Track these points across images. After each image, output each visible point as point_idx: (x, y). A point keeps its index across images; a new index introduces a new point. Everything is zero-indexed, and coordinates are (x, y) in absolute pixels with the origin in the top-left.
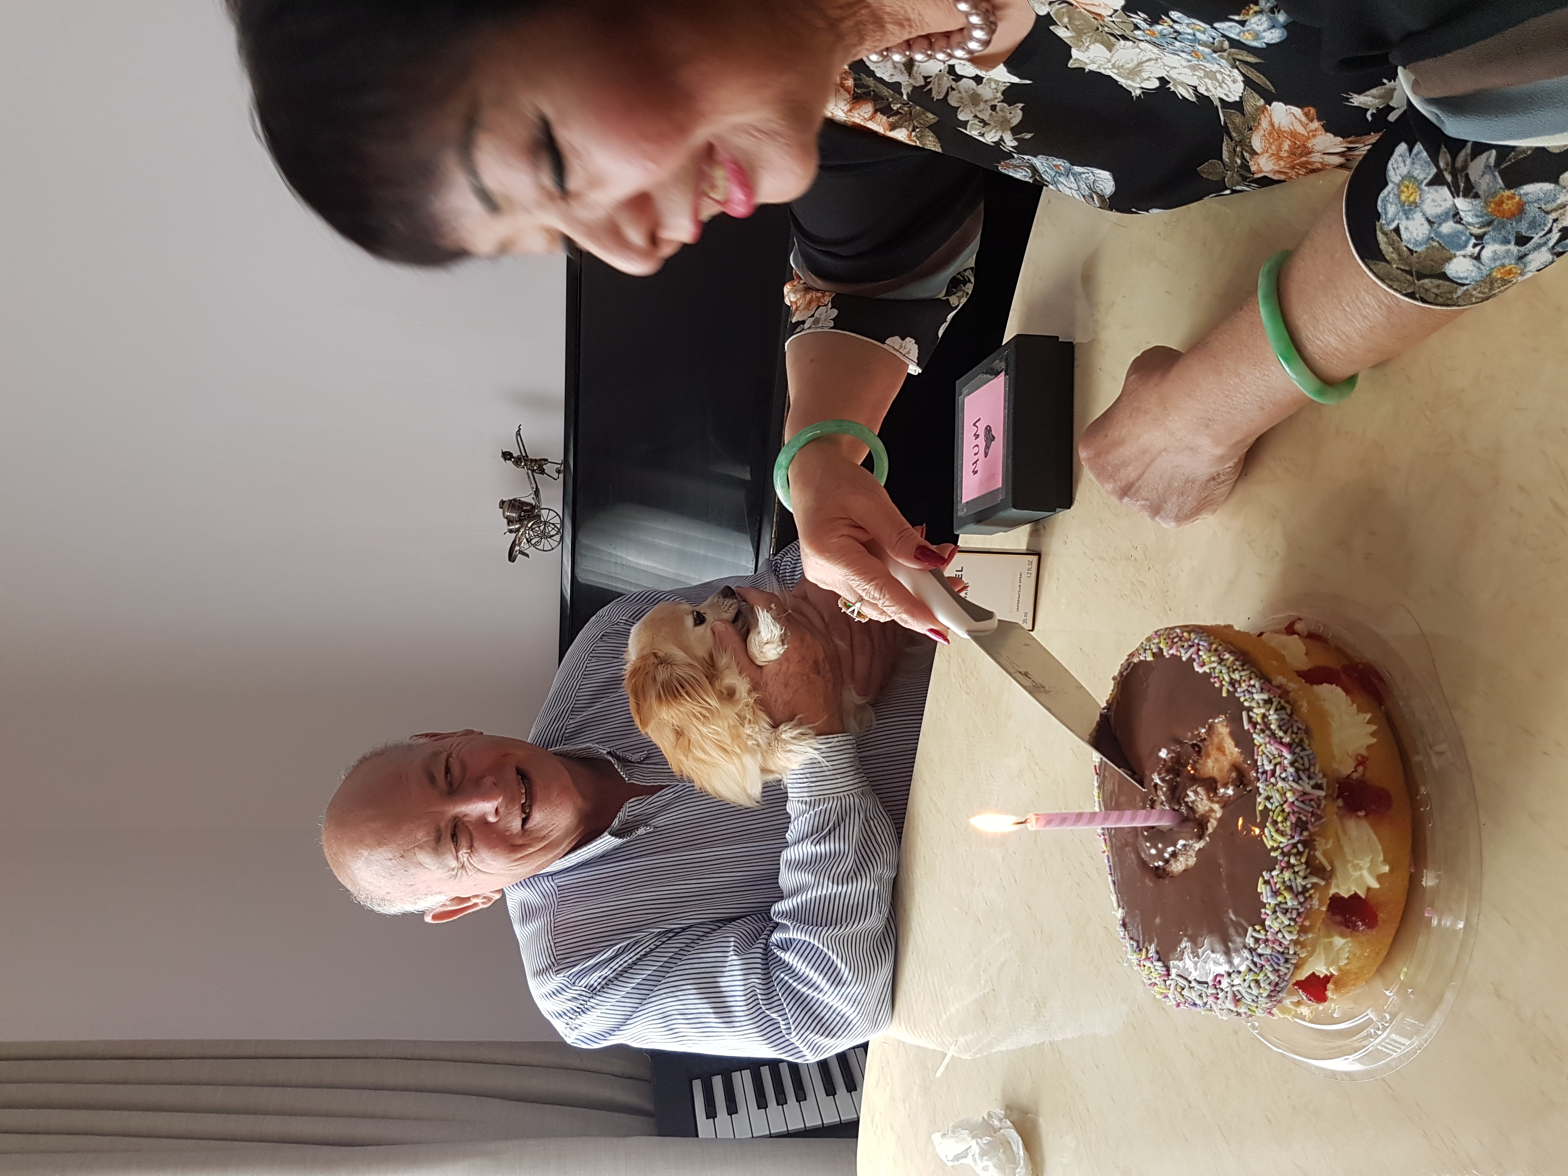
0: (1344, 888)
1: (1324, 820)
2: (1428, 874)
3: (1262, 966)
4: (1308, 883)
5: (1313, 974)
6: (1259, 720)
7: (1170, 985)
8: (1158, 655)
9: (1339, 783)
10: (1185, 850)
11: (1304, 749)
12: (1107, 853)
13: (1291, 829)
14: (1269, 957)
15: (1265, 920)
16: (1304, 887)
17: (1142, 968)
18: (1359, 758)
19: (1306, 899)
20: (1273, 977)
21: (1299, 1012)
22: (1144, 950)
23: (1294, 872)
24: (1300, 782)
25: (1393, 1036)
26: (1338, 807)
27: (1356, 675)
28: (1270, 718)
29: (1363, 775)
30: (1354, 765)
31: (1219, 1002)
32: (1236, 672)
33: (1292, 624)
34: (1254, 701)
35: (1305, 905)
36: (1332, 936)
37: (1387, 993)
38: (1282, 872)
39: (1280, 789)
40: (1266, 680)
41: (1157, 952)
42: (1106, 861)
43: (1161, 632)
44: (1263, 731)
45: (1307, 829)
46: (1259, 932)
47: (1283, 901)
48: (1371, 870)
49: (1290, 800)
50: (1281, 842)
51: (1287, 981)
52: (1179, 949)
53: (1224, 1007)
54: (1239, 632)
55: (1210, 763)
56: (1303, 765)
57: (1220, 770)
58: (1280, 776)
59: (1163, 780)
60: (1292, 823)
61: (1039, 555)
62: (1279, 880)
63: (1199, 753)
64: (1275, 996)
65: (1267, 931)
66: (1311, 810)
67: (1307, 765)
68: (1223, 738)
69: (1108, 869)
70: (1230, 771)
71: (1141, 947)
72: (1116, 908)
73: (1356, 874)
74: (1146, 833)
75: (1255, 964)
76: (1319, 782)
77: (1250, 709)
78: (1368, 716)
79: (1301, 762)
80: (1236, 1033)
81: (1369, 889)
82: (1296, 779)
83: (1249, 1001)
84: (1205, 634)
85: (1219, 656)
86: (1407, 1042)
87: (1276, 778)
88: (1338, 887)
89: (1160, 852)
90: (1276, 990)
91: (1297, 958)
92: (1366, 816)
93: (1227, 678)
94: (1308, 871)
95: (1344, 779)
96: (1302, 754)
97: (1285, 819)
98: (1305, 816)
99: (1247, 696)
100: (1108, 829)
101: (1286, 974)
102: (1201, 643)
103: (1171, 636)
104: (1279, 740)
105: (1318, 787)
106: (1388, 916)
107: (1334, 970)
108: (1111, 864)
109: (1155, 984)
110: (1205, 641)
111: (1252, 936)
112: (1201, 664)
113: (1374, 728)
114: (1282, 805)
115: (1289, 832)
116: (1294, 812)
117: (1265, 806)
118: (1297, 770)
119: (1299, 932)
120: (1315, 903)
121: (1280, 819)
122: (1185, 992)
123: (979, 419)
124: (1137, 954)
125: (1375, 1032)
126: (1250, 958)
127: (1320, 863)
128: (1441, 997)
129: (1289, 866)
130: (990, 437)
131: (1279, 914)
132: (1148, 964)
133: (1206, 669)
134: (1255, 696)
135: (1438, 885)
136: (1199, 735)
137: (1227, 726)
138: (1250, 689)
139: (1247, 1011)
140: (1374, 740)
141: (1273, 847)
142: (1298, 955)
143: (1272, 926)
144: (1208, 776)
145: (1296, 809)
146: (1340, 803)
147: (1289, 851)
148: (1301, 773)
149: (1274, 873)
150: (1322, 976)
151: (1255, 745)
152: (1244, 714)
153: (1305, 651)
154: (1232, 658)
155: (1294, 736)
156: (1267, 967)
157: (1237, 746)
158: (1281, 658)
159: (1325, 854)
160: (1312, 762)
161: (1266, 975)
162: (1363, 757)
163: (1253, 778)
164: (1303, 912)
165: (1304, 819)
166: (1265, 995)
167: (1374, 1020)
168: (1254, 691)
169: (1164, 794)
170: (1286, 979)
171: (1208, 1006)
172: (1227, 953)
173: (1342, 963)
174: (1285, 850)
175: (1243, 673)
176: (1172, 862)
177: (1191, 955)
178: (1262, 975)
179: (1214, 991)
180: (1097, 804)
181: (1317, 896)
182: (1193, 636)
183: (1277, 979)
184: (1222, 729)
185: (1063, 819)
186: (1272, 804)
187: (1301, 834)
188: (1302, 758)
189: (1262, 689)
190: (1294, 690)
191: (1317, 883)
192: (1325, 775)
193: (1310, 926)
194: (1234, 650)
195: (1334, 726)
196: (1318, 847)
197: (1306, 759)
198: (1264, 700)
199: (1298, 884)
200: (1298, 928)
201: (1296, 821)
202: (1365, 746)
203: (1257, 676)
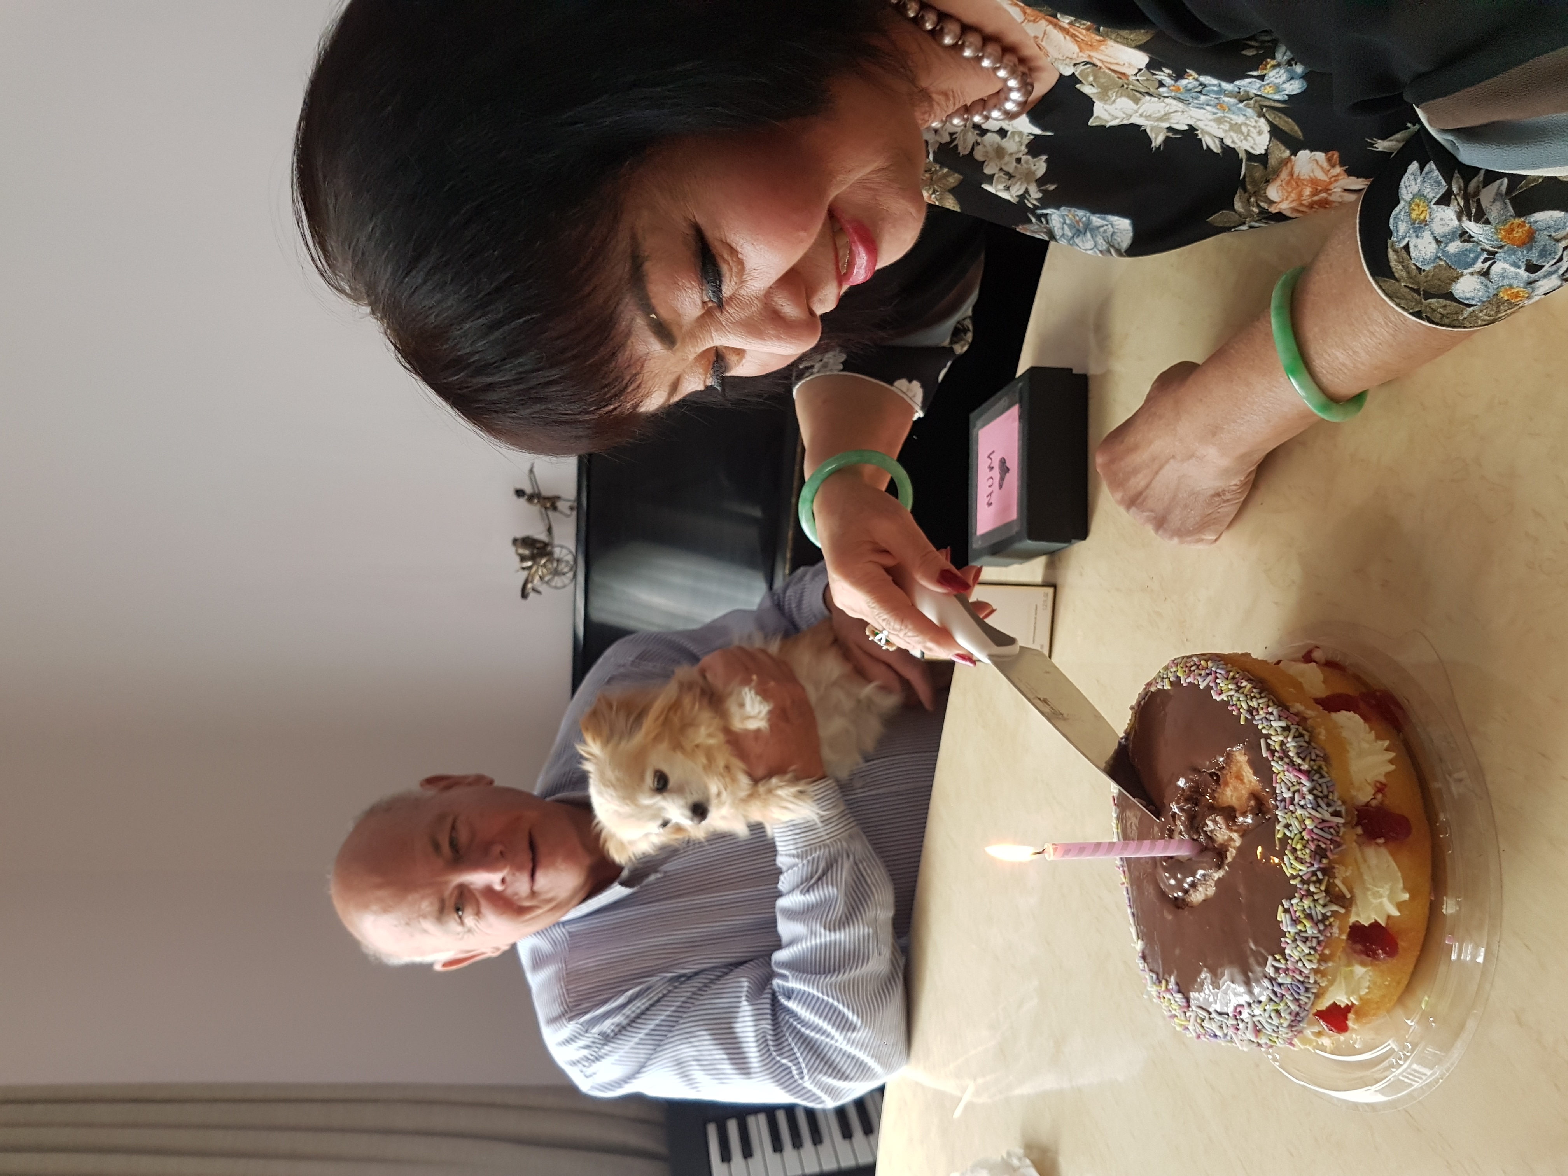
0: (1364, 916)
1: (1344, 847)
2: (1449, 902)
3: (1283, 995)
4: (1328, 911)
5: (1335, 1003)
6: (1278, 748)
7: (1190, 1016)
8: (1176, 683)
9: (1357, 810)
10: (1205, 880)
11: (1322, 777)
12: (1126, 885)
13: (1311, 857)
14: (1289, 986)
15: (1285, 948)
16: (1324, 915)
17: (1162, 1000)
18: (1378, 785)
19: (1326, 926)
20: (1294, 1007)
21: (1320, 1043)
22: (1164, 982)
23: (1315, 901)
24: (1319, 809)
25: (1415, 1066)
26: (1358, 835)
27: (1374, 702)
28: (1288, 745)
29: (1383, 801)
30: (1373, 792)
31: (1239, 1032)
32: (1254, 700)
33: (1309, 652)
34: (1272, 729)
35: (1324, 934)
36: (1352, 966)
37: (1409, 1022)
38: (1301, 900)
39: (1299, 817)
40: (1284, 707)
41: (1177, 984)
42: (1125, 893)
43: (1179, 661)
44: (1281, 759)
45: (1326, 857)
46: (1279, 961)
47: (1303, 929)
48: (1391, 899)
49: (1309, 827)
50: (1301, 870)
51: (1307, 1011)
52: (1199, 980)
53: (1245, 1038)
54: (1256, 660)
55: (1228, 792)
56: (1322, 792)
57: (1239, 799)
58: (1299, 804)
59: (1181, 809)
60: (1311, 851)
61: (1054, 586)
62: (1299, 908)
63: (1217, 782)
64: (1295, 1026)
65: (1287, 960)
66: (1330, 837)
67: (1325, 792)
68: (1241, 767)
69: (1127, 901)
70: (1249, 799)
71: (1161, 979)
72: (1136, 940)
73: (1376, 902)
74: (1165, 864)
75: (1275, 993)
76: (1338, 809)
77: (1268, 737)
78: (1387, 743)
79: (1320, 789)
80: (1257, 1066)
81: (1389, 917)
82: (1315, 806)
83: (1270, 1032)
84: (1222, 662)
85: (1237, 684)
86: (1429, 1073)
87: (1294, 805)
88: (1358, 915)
89: (1180, 882)
90: (1296, 1020)
91: (1318, 987)
92: (1386, 843)
93: (1245, 706)
94: (1328, 898)
95: (1364, 806)
96: (1321, 781)
98: (1325, 844)
99: (1265, 724)
100: (1126, 858)
101: (1306, 1003)
102: (1218, 671)
103: (1188, 665)
104: (1297, 767)
105: (1336, 814)
106: (1408, 945)
107: (1355, 999)
108: (1130, 895)
109: (1176, 1016)
110: (1222, 669)
111: (1273, 966)
112: (1220, 692)
113: (1392, 755)
114: (1301, 833)
115: (1308, 860)
116: (1313, 840)
117: (1285, 834)
118: (1316, 797)
119: (1319, 961)
120: (1335, 930)
121: (1299, 847)
122: (1206, 1024)
123: (994, 452)
124: (1157, 986)
125: (1397, 1062)
126: (1270, 987)
127: (1340, 890)
128: (1462, 1026)
129: (1310, 894)
130: (1004, 469)
131: (1299, 943)
132: (1168, 996)
133: (1224, 697)
134: (1272, 723)
135: (1459, 912)
136: (1217, 764)
137: (1245, 754)
138: (1267, 716)
139: (1267, 1041)
140: (1392, 767)
141: (1292, 874)
142: (1319, 984)
143: (1292, 955)
144: (1226, 805)
145: (1315, 837)
146: (1359, 830)
147: (1309, 879)
148: (1320, 800)
149: (1294, 901)
150: (1343, 1006)
151: (1274, 772)
152: (1262, 741)
153: (1322, 679)
154: (1249, 686)
155: (1312, 763)
156: (1287, 996)
157: (1255, 774)
158: (1298, 686)
159: (1344, 882)
160: (1331, 790)
161: (1286, 1004)
162: (1381, 783)
163: (1271, 806)
164: (1322, 941)
165: (1323, 846)
166: (1286, 1024)
167: (1396, 1050)
168: (1272, 718)
169: (1183, 823)
170: (1306, 1008)
171: (1229, 1038)
172: (1248, 983)
173: (1363, 992)
174: (1304, 878)
175: (1261, 701)
176: (1191, 892)
177: (1211, 987)
178: (1282, 1004)
179: (1235, 1022)
180: (1115, 835)
181: (1336, 924)
182: (1210, 664)
183: (1298, 1009)
184: (1241, 757)
185: (1081, 849)
186: (1291, 831)
187: (1320, 861)
188: (1320, 785)
189: (1280, 716)
190: (1312, 718)
191: (1336, 911)
192: (1344, 803)
193: (1330, 954)
194: (1252, 678)
195: (1352, 754)
196: (1337, 875)
197: (1324, 786)
198: (1282, 727)
199: (1318, 912)
200: (1318, 957)
201: (1315, 849)
202: (1384, 773)
203: (1274, 704)
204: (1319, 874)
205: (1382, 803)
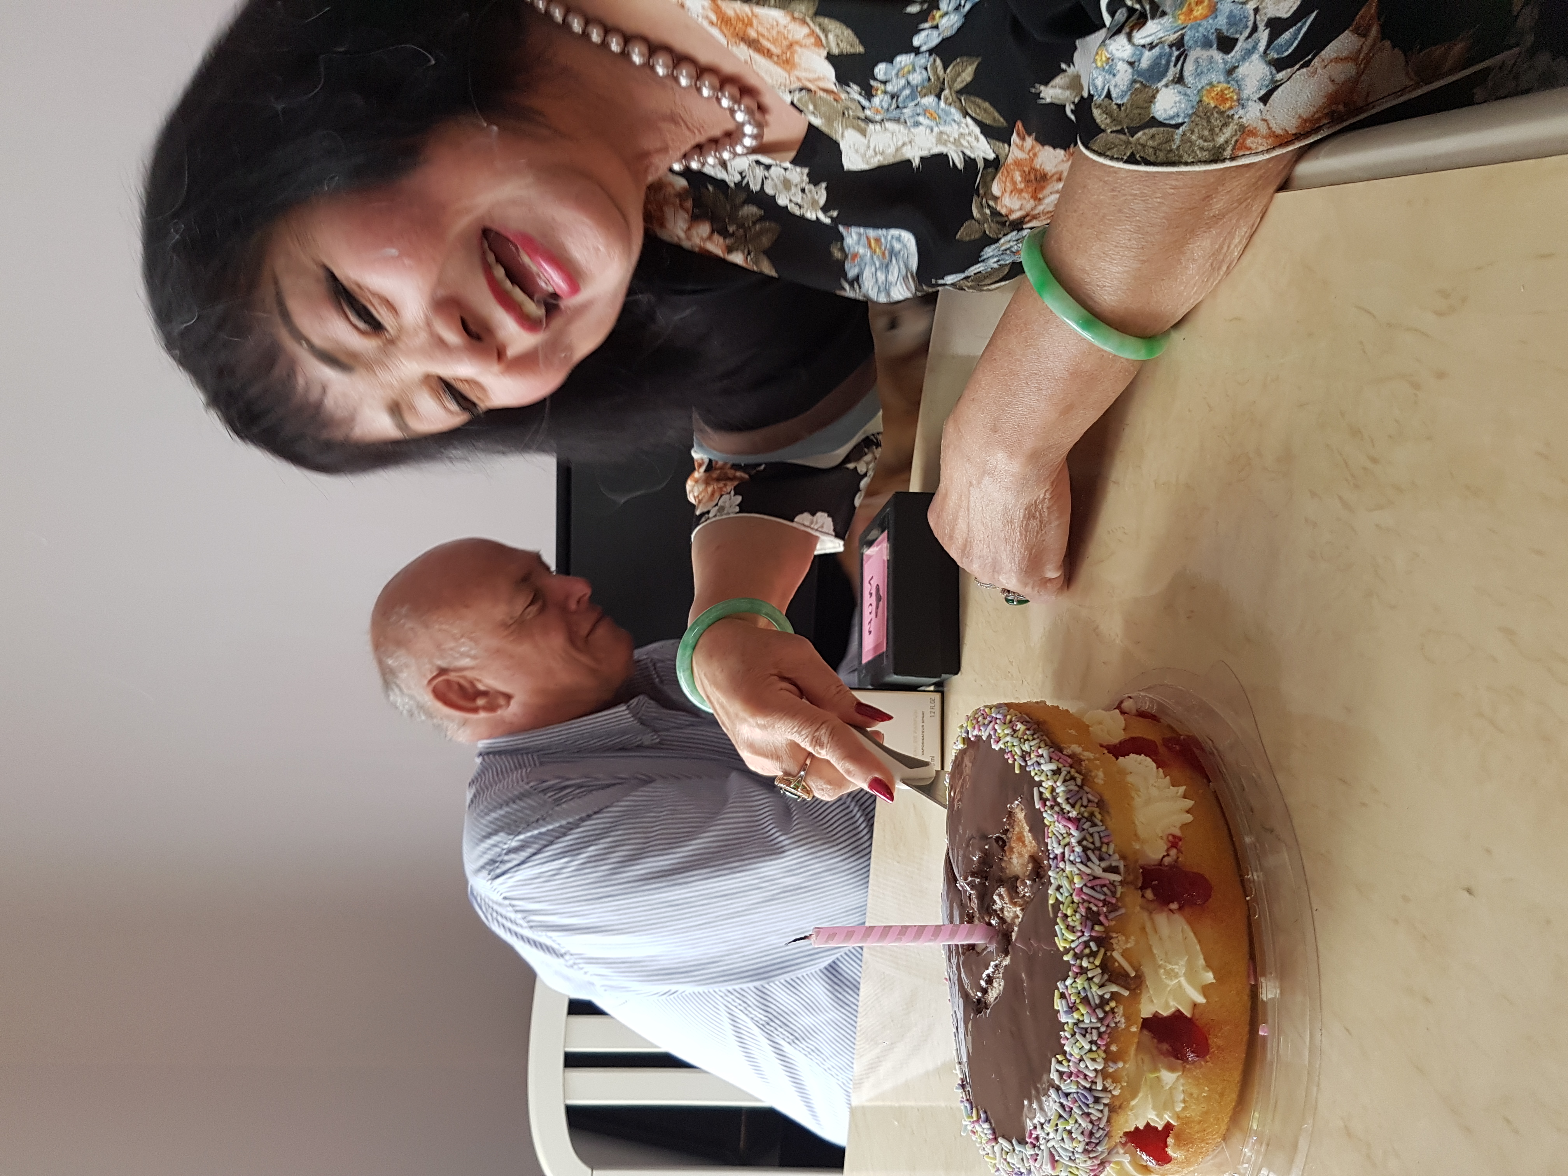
0: (1162, 1004)
1: (1122, 911)
2: (1266, 984)
3: (1071, 1109)
4: (1107, 992)
5: (1146, 1123)
6: (1048, 795)
7: (997, 1151)
8: (967, 740)
9: (1144, 869)
10: (997, 972)
11: (1094, 825)
13: (1082, 924)
14: (1075, 1096)
15: (1065, 1046)
16: (1101, 997)
18: (1170, 838)
19: (1106, 1013)
20: (1085, 1124)
23: (1090, 979)
24: (1089, 864)
26: (1143, 898)
27: (1174, 747)
28: (1058, 791)
29: (1177, 858)
30: (1165, 847)
31: (1038, 1165)
32: (1026, 742)
34: (1044, 774)
35: (1106, 1023)
36: (1159, 1071)
37: (1244, 1149)
38: (1076, 980)
39: (1069, 876)
40: (1056, 748)
44: (1052, 807)
45: (1101, 924)
46: (1061, 1063)
47: (1081, 1018)
48: (1190, 978)
49: (1079, 887)
50: (1072, 941)
51: (1103, 1129)
53: (1043, 1171)
55: (1014, 859)
56: (1093, 843)
57: (1022, 865)
58: (1069, 860)
59: (971, 885)
60: (1082, 916)
61: (942, 692)
62: (1074, 991)
63: (1003, 848)
64: (1092, 1151)
65: (1069, 1061)
66: (1102, 897)
67: (1098, 844)
68: (1021, 826)
70: (1030, 863)
73: (1172, 983)
75: (1063, 1107)
76: (1114, 864)
77: (1040, 784)
78: (1182, 789)
79: (1091, 840)
81: (1195, 1005)
82: (1084, 860)
83: (1065, 1161)
85: (1012, 728)
87: (1065, 862)
88: (1152, 1003)
90: (1092, 1143)
91: (1110, 1096)
92: (1180, 908)
93: (1019, 752)
94: (1106, 977)
95: (1152, 864)
96: (1091, 830)
97: (1076, 912)
98: (1096, 906)
99: (1037, 769)
101: (1099, 1119)
102: (998, 716)
103: (977, 716)
104: (1066, 815)
105: (1112, 870)
106: (1224, 1042)
107: (1170, 1117)
110: (1001, 714)
112: (997, 740)
113: (1189, 803)
114: (1071, 895)
115: (1079, 928)
116: (1083, 902)
117: (1057, 899)
118: (1085, 849)
119: (1104, 1061)
120: (1120, 1018)
121: (1069, 912)
122: (1011, 1159)
126: (1058, 1100)
127: (1120, 965)
128: (1295, 1147)
129: (1083, 971)
131: (1078, 1036)
133: (1001, 745)
134: (1043, 767)
137: (1022, 809)
138: (1039, 760)
140: (1189, 818)
141: (1065, 947)
142: (1110, 1091)
143: (1072, 1053)
144: (1012, 875)
145: (1085, 897)
146: (1149, 894)
147: (1082, 951)
148: (1089, 853)
149: (1069, 982)
150: (1160, 1128)
151: (1046, 826)
152: (1035, 789)
153: (1123, 725)
154: (1023, 729)
155: (1083, 809)
156: (1075, 1110)
157: (1032, 831)
158: (1083, 728)
159: (1125, 954)
160: (1106, 840)
161: (1076, 1121)
162: (1174, 836)
163: (1045, 867)
164: (1105, 1032)
165: (1095, 909)
166: (1080, 1150)
168: (1042, 761)
170: (1101, 1126)
172: (1037, 1096)
173: (1179, 1108)
174: (1076, 950)
175: (1032, 743)
176: (991, 991)
178: (1072, 1122)
179: (1033, 1152)
181: (1120, 1010)
183: (1090, 1126)
184: (1022, 815)
186: (1062, 894)
187: (1092, 929)
188: (1091, 835)
189: (1051, 758)
190: (1089, 760)
191: (1116, 992)
192: (1123, 857)
193: (1118, 1051)
194: (1028, 719)
195: (1138, 801)
196: (1115, 946)
197: (1096, 836)
198: (1052, 771)
199: (1094, 994)
200: (1104, 1055)
201: (1086, 913)
202: (1178, 825)
203: (1046, 745)
204: (1092, 944)
205: (1176, 861)
